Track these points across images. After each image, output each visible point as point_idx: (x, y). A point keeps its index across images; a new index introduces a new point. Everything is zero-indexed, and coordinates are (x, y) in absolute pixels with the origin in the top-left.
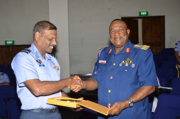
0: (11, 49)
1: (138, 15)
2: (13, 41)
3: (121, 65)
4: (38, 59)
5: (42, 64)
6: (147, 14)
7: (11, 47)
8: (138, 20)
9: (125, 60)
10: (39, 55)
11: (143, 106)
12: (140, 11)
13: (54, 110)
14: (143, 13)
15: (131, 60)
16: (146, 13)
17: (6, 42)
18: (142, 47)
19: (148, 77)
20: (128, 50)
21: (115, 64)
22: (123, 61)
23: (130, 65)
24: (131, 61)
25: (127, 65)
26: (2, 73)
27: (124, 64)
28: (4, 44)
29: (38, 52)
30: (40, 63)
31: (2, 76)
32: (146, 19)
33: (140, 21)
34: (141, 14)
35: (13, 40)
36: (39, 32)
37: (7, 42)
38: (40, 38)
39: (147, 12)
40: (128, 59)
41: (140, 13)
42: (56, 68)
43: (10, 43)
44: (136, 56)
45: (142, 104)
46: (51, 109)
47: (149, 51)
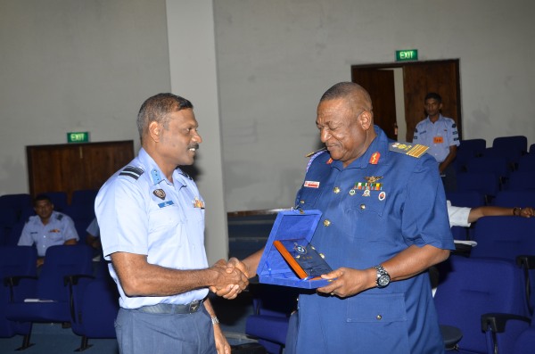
0: (81, 153)
1: (391, 59)
2: (86, 134)
3: (352, 193)
4: (158, 187)
5: (167, 200)
6: (416, 56)
7: (81, 149)
8: (392, 72)
9: (364, 180)
10: (162, 176)
11: (406, 300)
12: (398, 49)
13: (193, 306)
14: (406, 54)
15: (379, 182)
16: (412, 52)
17: (69, 135)
18: (410, 149)
19: (426, 228)
20: (375, 158)
21: (338, 191)
22: (360, 184)
23: (374, 193)
24: (378, 185)
25: (367, 193)
26: (58, 213)
27: (360, 192)
28: (63, 141)
29: (158, 169)
30: (163, 198)
31: (58, 221)
32: (412, 67)
33: (399, 74)
34: (401, 55)
35: (85, 130)
36: (158, 121)
37: (72, 137)
38: (163, 133)
39: (416, 51)
40: (373, 179)
41: (398, 53)
42: (199, 205)
43: (78, 137)
44: (393, 172)
45: (403, 294)
46: (188, 305)
47: (426, 161)
